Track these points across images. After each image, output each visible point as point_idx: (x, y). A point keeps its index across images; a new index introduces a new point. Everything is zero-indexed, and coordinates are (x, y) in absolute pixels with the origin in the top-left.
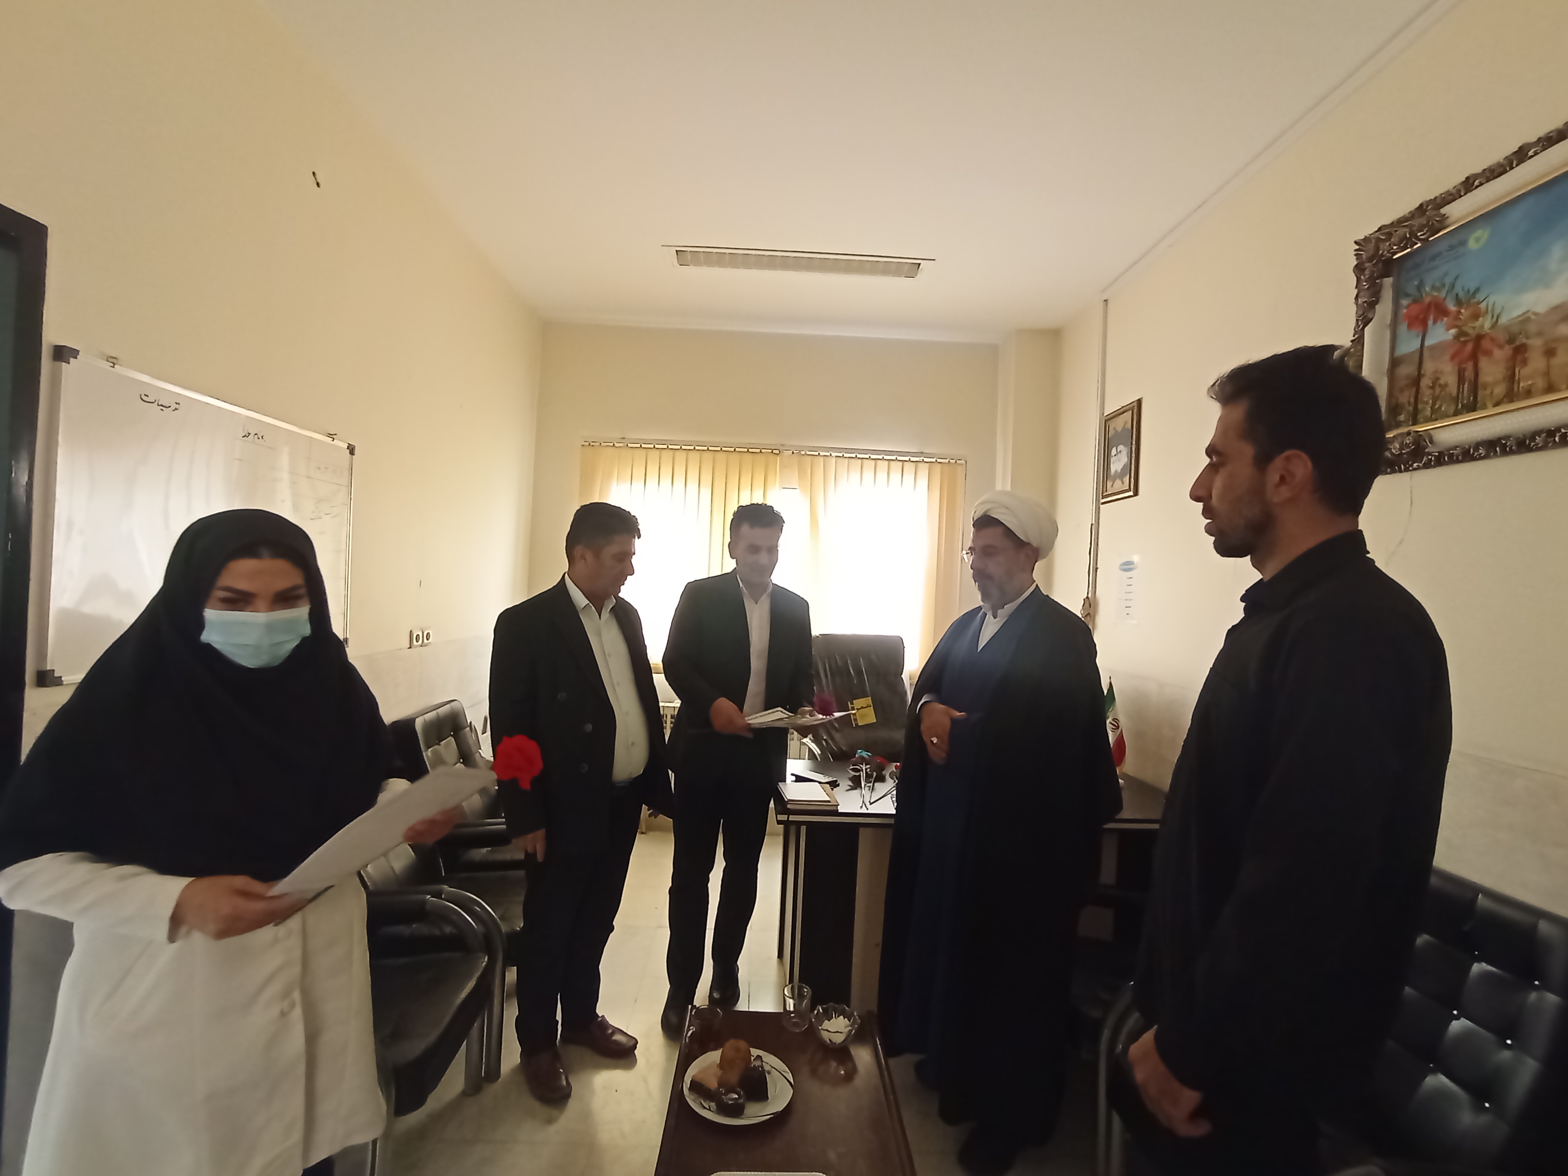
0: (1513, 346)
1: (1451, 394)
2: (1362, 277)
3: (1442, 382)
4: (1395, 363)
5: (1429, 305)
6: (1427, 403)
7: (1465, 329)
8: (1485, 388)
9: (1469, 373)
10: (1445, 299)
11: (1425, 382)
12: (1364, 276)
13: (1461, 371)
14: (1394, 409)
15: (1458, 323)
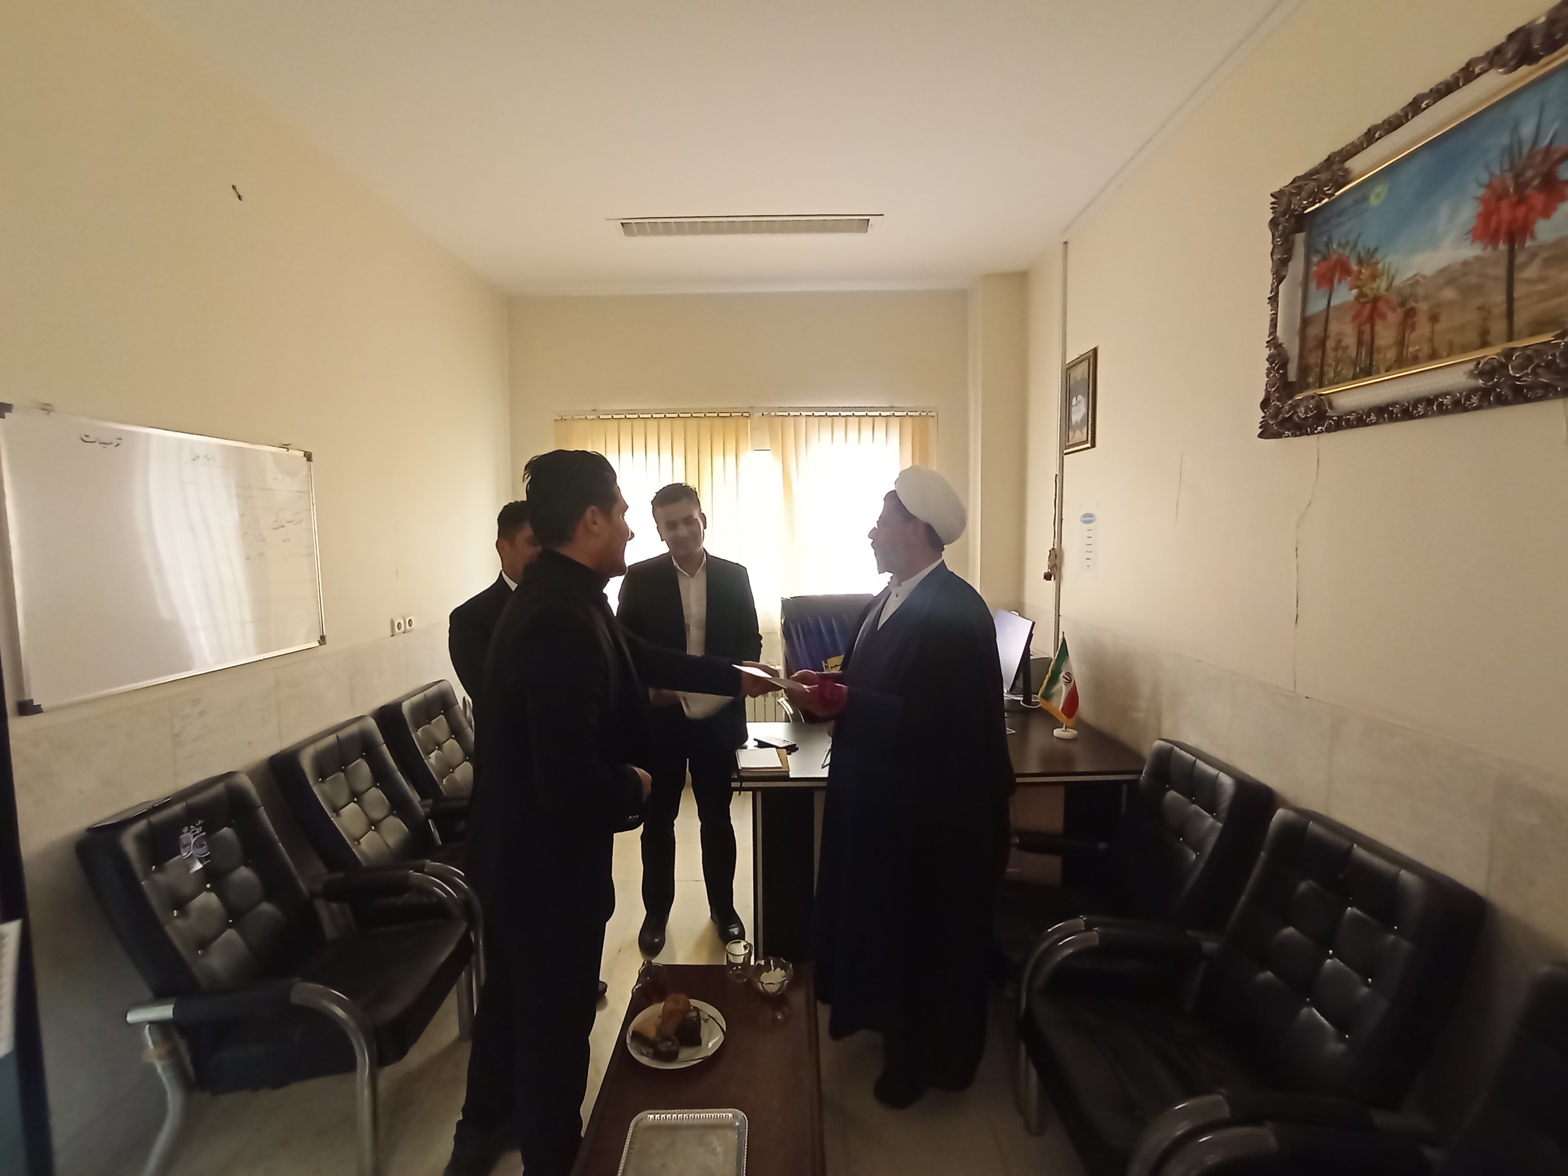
0: (1404, 309)
1: (1351, 357)
2: (1276, 233)
3: (1344, 344)
4: (1306, 322)
5: (1336, 262)
6: (1330, 365)
7: (1364, 289)
8: (1379, 352)
9: (1366, 337)
10: (1349, 257)
11: (1330, 344)
12: (1278, 232)
13: (1360, 333)
14: (1304, 370)
15: (1359, 283)
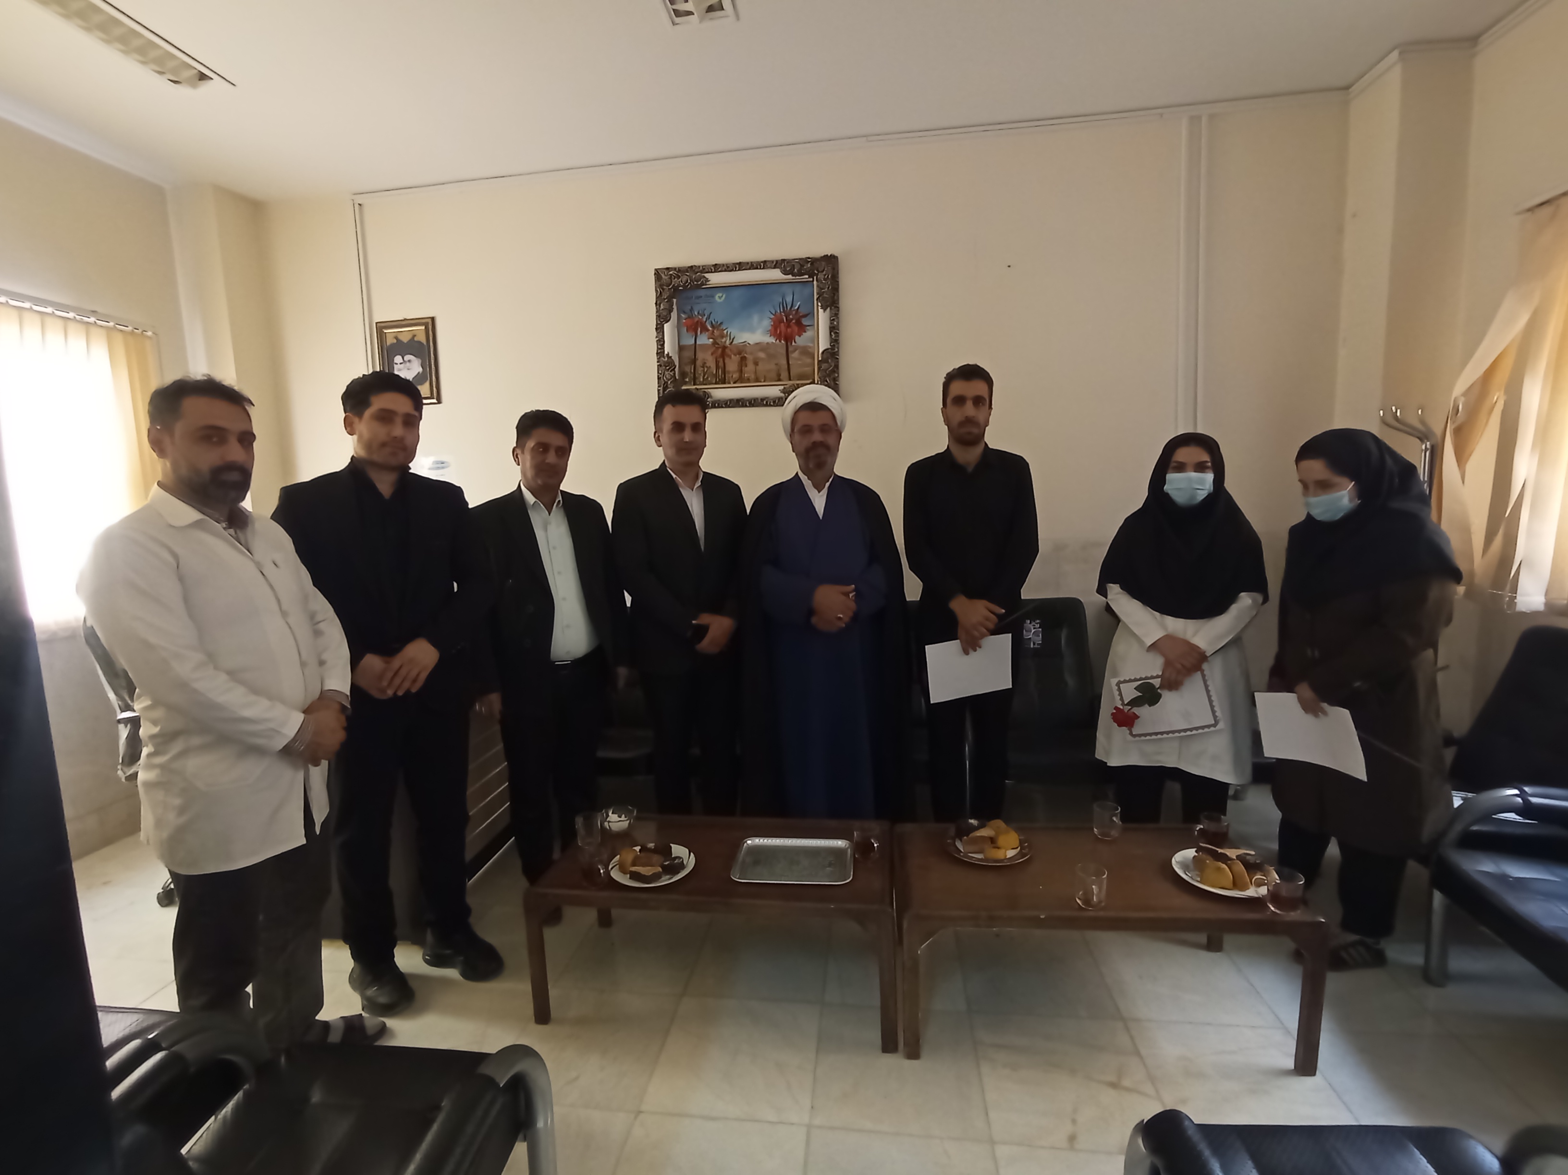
0: (741, 356)
1: (712, 372)
3: (708, 365)
4: (681, 348)
5: (698, 322)
6: (700, 374)
7: (717, 341)
8: (729, 373)
9: (721, 364)
10: (706, 321)
11: (699, 363)
13: (717, 363)
14: (683, 374)
15: (713, 336)
